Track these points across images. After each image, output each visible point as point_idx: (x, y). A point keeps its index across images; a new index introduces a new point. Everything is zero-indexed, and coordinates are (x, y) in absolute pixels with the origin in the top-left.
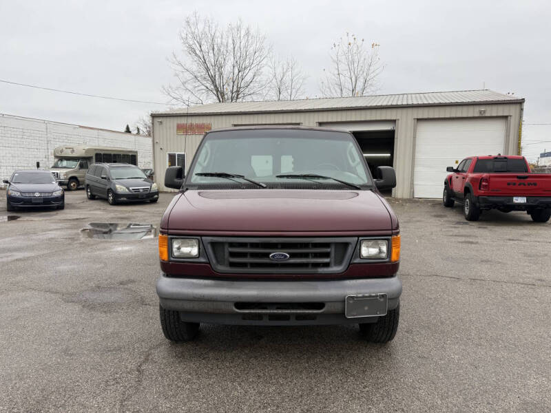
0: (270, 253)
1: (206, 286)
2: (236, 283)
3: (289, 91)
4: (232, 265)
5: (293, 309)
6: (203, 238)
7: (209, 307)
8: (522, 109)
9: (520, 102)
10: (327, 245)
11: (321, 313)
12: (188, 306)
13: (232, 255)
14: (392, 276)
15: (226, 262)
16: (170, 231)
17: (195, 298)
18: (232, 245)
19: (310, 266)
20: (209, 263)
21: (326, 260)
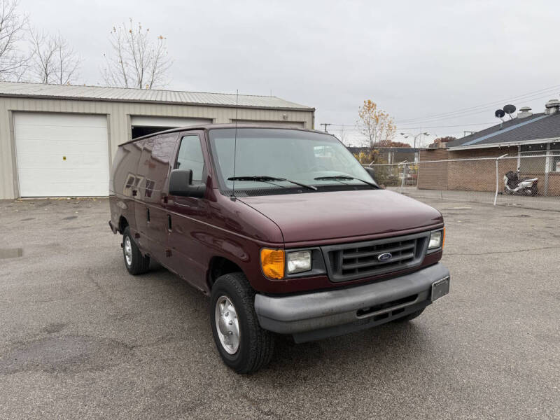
0: (378, 255)
1: (327, 299)
2: (350, 290)
3: (59, 74)
4: (345, 272)
5: (396, 305)
6: (323, 248)
7: (336, 320)
8: (313, 117)
9: (312, 111)
10: (411, 241)
11: (414, 304)
12: (314, 324)
13: (346, 261)
14: (436, 263)
15: (340, 270)
16: (286, 244)
17: (323, 313)
18: (346, 251)
19: (400, 264)
20: (327, 274)
21: (411, 255)
